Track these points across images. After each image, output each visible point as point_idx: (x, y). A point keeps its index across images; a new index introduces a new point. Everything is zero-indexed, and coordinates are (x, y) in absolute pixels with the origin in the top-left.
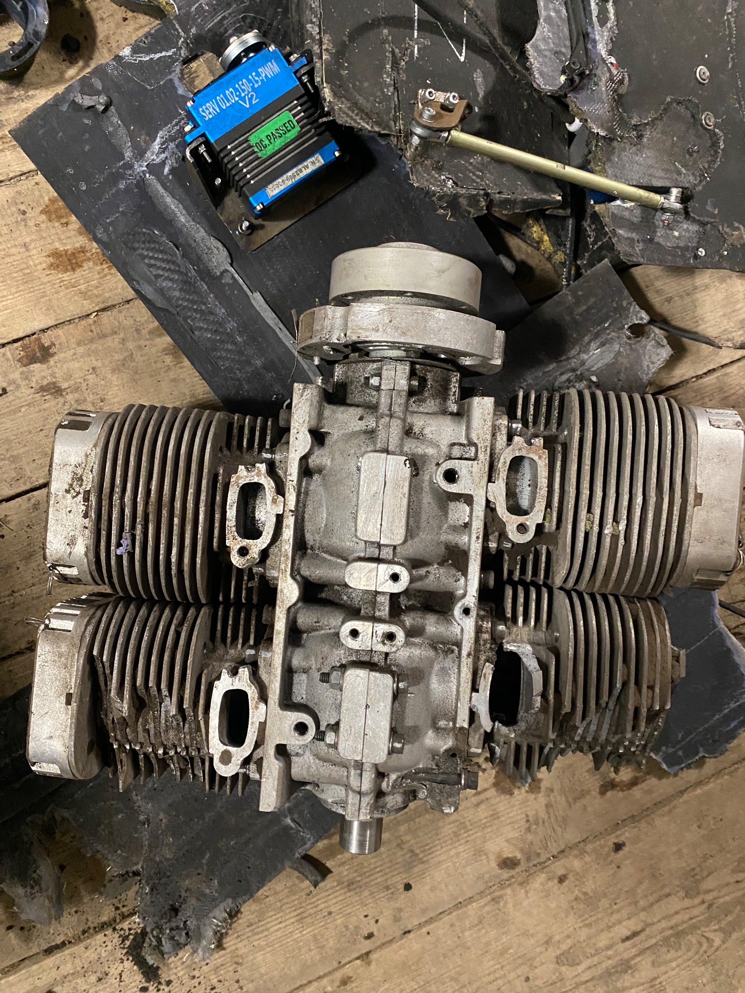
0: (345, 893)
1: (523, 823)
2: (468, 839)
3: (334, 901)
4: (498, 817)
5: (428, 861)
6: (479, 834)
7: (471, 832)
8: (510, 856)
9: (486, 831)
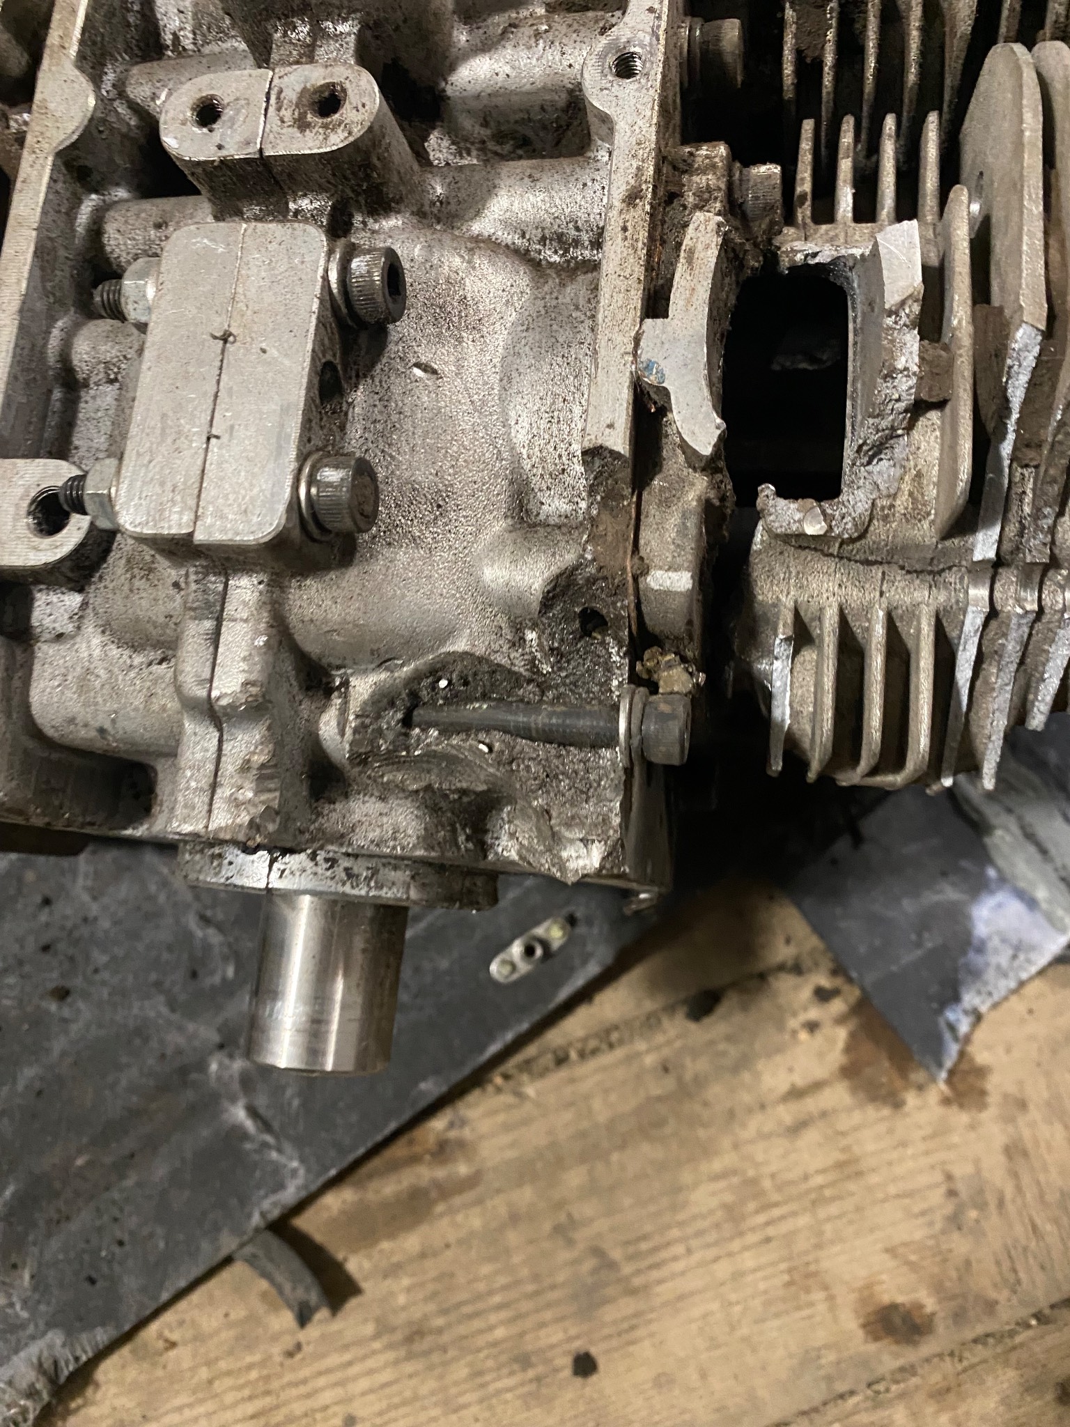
0: (396, 1362)
1: (937, 1197)
2: (771, 1231)
3: (364, 1384)
4: (859, 1174)
5: (646, 1288)
6: (803, 1221)
7: (776, 1212)
8: (900, 1299)
9: (822, 1213)
